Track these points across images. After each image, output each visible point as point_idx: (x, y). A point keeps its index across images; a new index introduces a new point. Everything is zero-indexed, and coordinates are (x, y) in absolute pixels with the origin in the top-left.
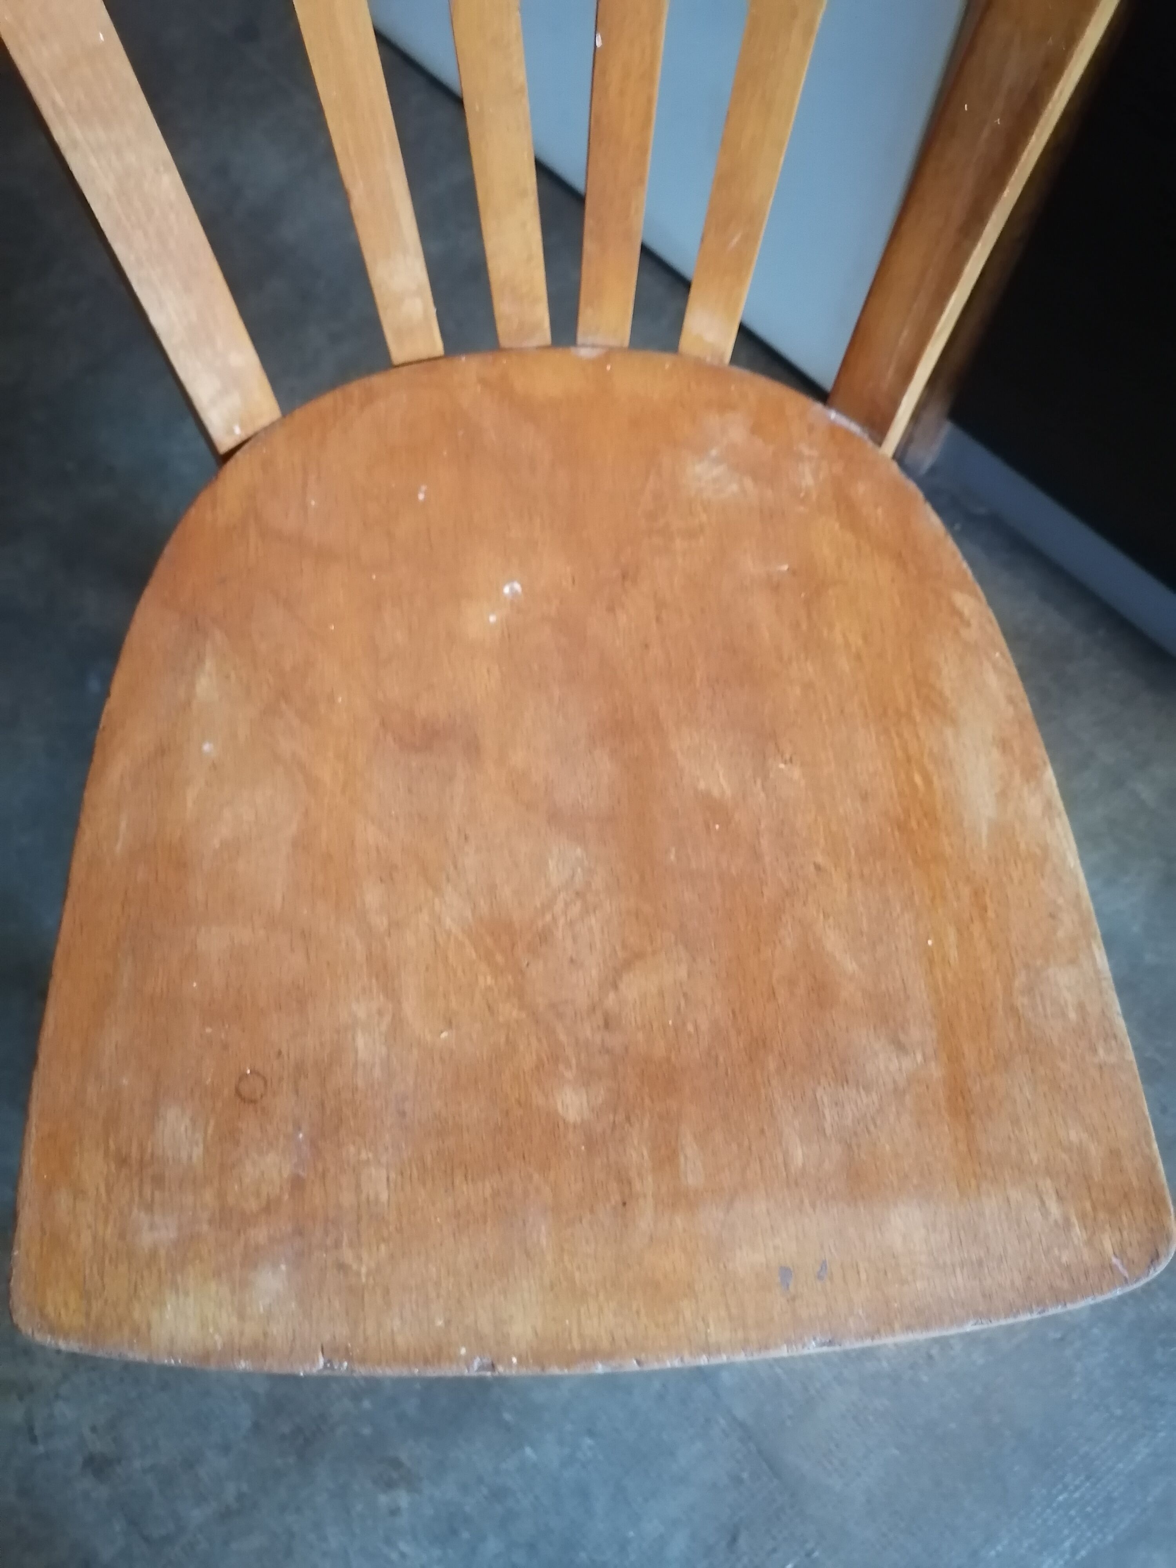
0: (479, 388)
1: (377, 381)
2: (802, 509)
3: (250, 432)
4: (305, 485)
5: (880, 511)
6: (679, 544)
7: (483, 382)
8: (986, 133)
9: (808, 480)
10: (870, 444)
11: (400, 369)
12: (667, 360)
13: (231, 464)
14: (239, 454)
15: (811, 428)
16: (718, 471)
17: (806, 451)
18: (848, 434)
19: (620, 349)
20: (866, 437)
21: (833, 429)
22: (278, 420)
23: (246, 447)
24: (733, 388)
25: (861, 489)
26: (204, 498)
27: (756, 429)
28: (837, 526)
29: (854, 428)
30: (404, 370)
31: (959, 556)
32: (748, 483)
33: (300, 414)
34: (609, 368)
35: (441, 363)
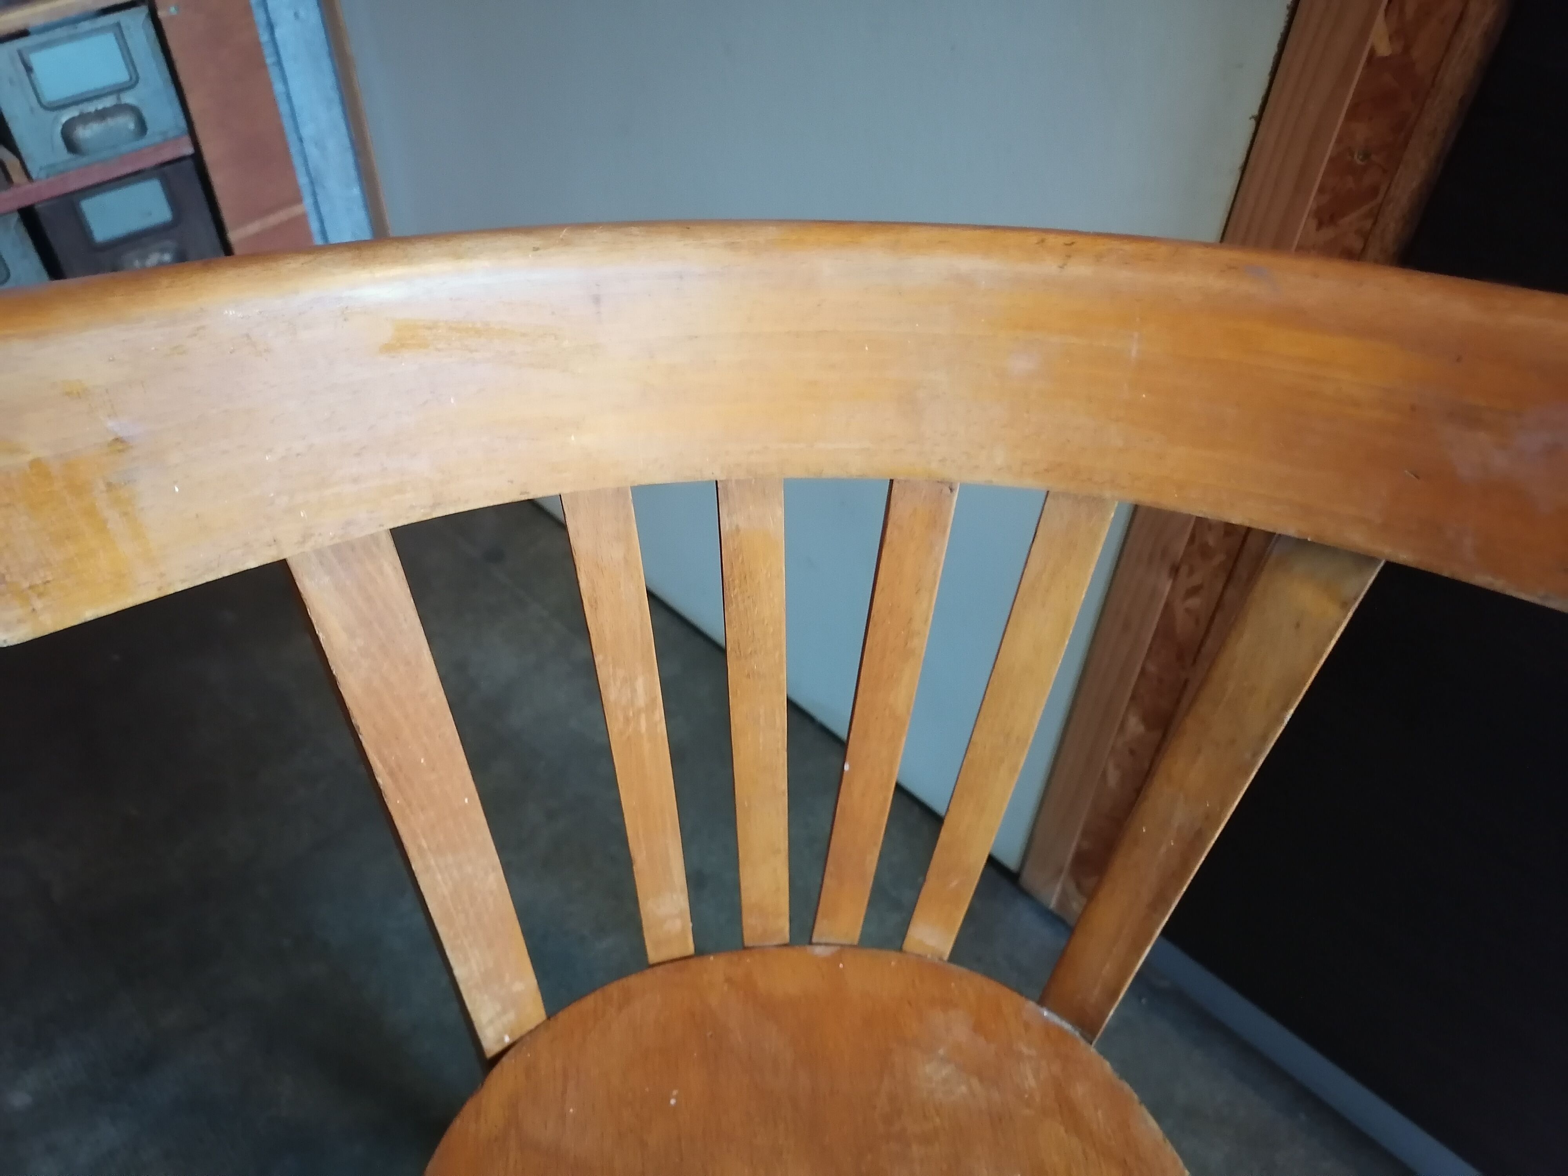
0: (726, 988)
1: (634, 981)
2: (1027, 1112)
3: (517, 1037)
4: (564, 1092)
5: (1100, 1113)
6: (916, 1150)
7: (729, 980)
8: (1163, 849)
9: (1031, 1082)
10: (1083, 1043)
11: (655, 968)
12: (892, 958)
13: (496, 1071)
14: (505, 1060)
15: (1027, 1026)
16: (946, 1071)
17: (1025, 1050)
18: (1061, 1030)
19: (852, 946)
20: (1077, 1034)
21: (1047, 1026)
22: (544, 1022)
23: (511, 1052)
24: (953, 984)
25: (1080, 1091)
26: (469, 1108)
27: (978, 1028)
28: (1062, 1130)
29: (1067, 1026)
30: (659, 970)
31: (1181, 1163)
32: (975, 1082)
33: (563, 1016)
34: (841, 965)
35: (692, 963)
